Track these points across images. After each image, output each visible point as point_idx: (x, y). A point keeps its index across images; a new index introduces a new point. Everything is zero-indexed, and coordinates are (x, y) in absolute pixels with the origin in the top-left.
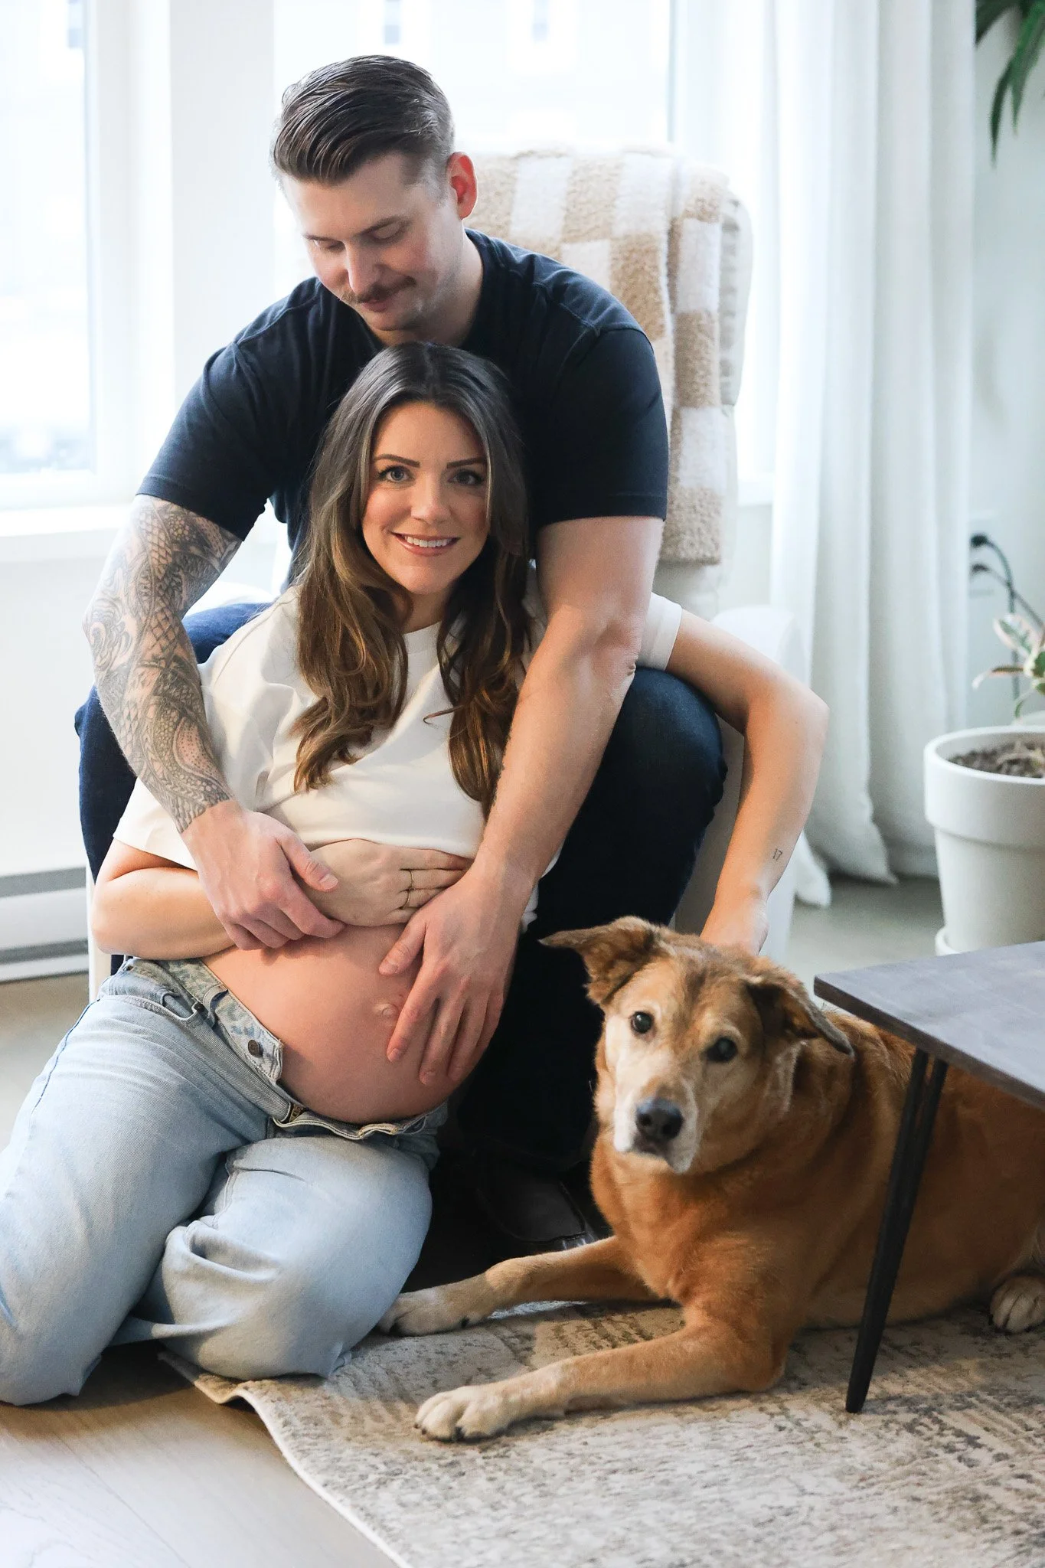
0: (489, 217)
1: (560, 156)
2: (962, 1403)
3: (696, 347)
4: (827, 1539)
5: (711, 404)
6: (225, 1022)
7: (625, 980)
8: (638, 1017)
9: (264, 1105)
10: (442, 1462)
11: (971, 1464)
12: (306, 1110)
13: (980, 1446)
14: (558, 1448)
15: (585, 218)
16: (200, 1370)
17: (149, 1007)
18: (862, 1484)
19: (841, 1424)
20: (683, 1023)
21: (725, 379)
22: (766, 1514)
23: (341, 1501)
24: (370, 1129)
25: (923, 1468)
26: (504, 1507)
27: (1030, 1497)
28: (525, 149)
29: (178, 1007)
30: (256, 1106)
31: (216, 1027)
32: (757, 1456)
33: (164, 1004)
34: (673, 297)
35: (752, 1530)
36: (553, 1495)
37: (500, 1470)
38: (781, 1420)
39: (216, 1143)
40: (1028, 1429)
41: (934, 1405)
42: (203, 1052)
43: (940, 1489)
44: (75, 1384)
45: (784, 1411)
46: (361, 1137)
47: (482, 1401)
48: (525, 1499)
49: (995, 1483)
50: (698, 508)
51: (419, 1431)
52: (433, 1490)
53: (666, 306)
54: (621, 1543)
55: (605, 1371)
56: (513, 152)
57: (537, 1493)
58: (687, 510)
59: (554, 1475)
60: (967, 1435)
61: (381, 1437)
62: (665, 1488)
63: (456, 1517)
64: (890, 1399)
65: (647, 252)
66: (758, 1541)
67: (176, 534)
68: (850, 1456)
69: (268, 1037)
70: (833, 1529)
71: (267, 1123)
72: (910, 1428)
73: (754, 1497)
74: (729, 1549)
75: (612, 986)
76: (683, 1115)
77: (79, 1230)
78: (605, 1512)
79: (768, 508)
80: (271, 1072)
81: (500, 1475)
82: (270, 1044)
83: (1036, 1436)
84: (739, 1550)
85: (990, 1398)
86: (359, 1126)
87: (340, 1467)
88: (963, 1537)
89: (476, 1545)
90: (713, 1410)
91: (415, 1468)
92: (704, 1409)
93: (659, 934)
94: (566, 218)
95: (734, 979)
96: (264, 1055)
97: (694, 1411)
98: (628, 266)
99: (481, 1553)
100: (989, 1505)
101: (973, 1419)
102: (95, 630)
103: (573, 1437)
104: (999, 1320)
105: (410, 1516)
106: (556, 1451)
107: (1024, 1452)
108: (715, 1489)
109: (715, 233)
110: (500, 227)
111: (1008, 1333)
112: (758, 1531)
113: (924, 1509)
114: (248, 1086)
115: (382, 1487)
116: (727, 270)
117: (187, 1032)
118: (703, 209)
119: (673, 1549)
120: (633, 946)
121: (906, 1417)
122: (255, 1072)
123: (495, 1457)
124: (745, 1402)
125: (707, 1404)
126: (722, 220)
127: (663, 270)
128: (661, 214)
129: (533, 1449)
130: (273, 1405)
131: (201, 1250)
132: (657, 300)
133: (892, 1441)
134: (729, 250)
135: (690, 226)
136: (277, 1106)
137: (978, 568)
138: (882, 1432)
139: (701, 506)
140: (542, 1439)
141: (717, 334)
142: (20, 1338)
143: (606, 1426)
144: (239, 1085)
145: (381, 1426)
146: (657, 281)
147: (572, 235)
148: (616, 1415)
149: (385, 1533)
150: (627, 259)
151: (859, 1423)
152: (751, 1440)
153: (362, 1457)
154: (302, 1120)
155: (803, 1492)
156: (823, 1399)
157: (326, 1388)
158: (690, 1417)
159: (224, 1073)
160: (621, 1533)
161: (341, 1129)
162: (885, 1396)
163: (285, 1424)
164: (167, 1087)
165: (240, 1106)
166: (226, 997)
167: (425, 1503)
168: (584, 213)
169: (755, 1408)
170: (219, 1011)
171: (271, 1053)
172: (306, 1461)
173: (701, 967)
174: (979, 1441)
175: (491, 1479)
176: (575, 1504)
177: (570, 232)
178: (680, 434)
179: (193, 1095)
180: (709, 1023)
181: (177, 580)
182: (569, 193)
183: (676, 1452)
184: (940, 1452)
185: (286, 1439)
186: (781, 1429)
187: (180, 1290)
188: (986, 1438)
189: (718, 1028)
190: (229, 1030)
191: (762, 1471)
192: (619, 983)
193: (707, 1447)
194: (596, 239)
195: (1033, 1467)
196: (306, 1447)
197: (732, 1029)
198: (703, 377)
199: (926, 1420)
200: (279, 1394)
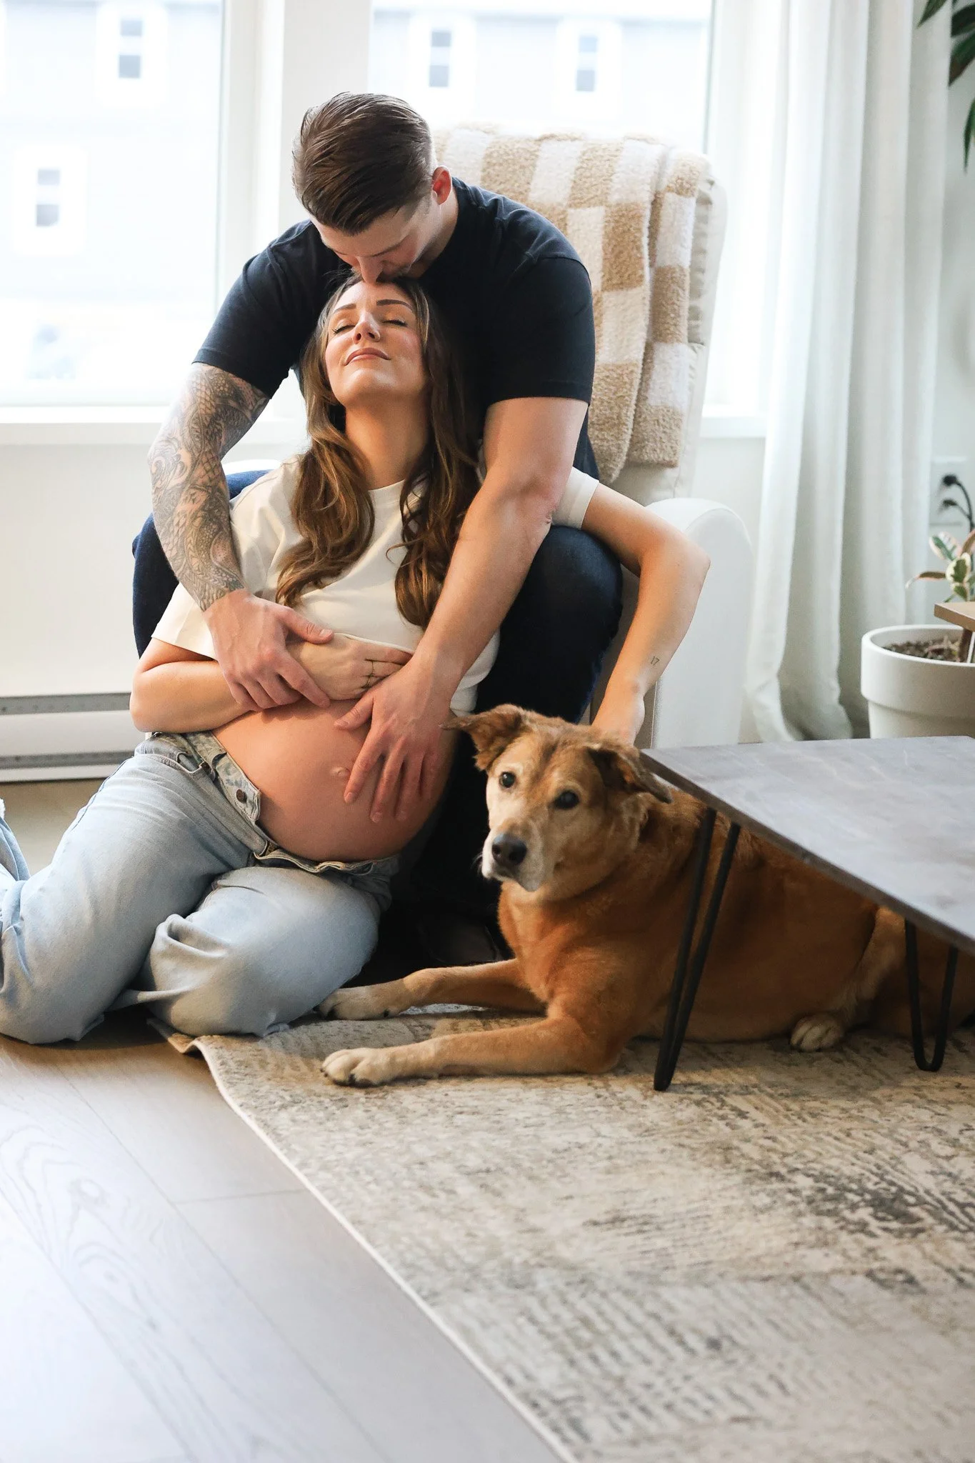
0: (513, 185)
1: (574, 139)
2: (745, 1091)
3: (669, 294)
4: (606, 1163)
5: (678, 341)
6: (222, 776)
7: (501, 751)
8: (505, 775)
9: (246, 841)
10: (335, 1098)
11: (733, 1127)
12: (278, 848)
13: (746, 1118)
14: (425, 1096)
15: (587, 188)
16: (174, 1030)
17: (167, 763)
18: (647, 1134)
19: (646, 1098)
20: (537, 778)
21: (693, 323)
22: (566, 1146)
23: (249, 1116)
24: (326, 864)
25: (698, 1128)
26: (369, 1128)
27: (768, 1150)
28: (548, 133)
29: (187, 763)
30: (241, 842)
31: (216, 781)
32: (574, 1112)
33: (179, 761)
34: (652, 255)
35: (549, 1154)
36: (409, 1124)
37: (376, 1105)
38: (603, 1092)
39: (206, 865)
40: (788, 1110)
41: (724, 1091)
42: (204, 799)
43: (703, 1141)
44: (77, 1032)
45: (607, 1086)
46: (318, 871)
47: (374, 1058)
48: (387, 1125)
49: (747, 1140)
50: (661, 421)
51: (323, 1074)
52: (321, 1114)
53: (646, 261)
54: (449, 1154)
55: (474, 1047)
56: (538, 135)
57: (398, 1121)
58: (653, 423)
59: (415, 1112)
60: (740, 1110)
61: (294, 1080)
62: (495, 1125)
63: (332, 1131)
64: (691, 1084)
65: (633, 217)
66: (550, 1161)
67: (218, 390)
68: (644, 1116)
69: (250, 787)
70: (610, 1158)
71: (249, 857)
72: (698, 1103)
73: (560, 1135)
74: (527, 1164)
75: (492, 755)
76: (528, 846)
77: (88, 918)
78: (442, 1136)
79: (761, 441)
80: (252, 815)
81: (374, 1109)
82: (252, 793)
83: (792, 1115)
84: (534, 1166)
85: (769, 1090)
86: (317, 863)
87: (256, 1096)
88: (707, 1171)
89: (339, 1148)
90: (552, 1082)
91: (312, 1101)
92: (546, 1081)
93: (525, 716)
94: (573, 188)
95: (579, 746)
96: (247, 802)
97: (538, 1081)
98: (617, 227)
99: (341, 1153)
100: (736, 1153)
101: (749, 1102)
102: (157, 462)
103: (438, 1090)
104: (795, 1041)
105: (298, 1128)
106: (422, 1098)
107: (778, 1123)
108: (532, 1129)
109: (690, 206)
110: (521, 193)
111: (801, 1051)
112: (554, 1156)
113: (685, 1153)
114: (237, 826)
115: (283, 1109)
116: (699, 235)
117: (193, 783)
118: (681, 185)
119: (485, 1162)
120: (506, 726)
121: (698, 1096)
122: (242, 816)
123: (375, 1098)
124: (580, 1079)
125: (549, 1078)
126: (696, 194)
127: (646, 232)
128: (648, 188)
129: (407, 1097)
130: (216, 1051)
131: (176, 935)
132: (639, 255)
133: (681, 1110)
134: (702, 220)
135: (670, 198)
136: (257, 843)
137: (949, 503)
138: (676, 1104)
139: (664, 420)
140: (415, 1090)
141: (687, 287)
142: (34, 991)
143: (466, 1086)
144: (229, 825)
145: (297, 1073)
146: (640, 240)
147: (577, 201)
148: (477, 1080)
149: (274, 1136)
150: (617, 222)
151: (660, 1098)
152: (574, 1102)
153: (276, 1091)
154: (275, 855)
155: (598, 1135)
156: (640, 1081)
157: (260, 1044)
158: (533, 1084)
159: (219, 815)
160: (449, 1148)
161: (304, 864)
162: (689, 1082)
163: (222, 1064)
164: (171, 821)
165: (229, 842)
166: (225, 757)
167: (312, 1121)
168: (587, 185)
169: (586, 1082)
170: (218, 769)
171: (251, 799)
172: (231, 1090)
173: (555, 738)
174: (748, 1115)
175: (367, 1111)
176: (423, 1130)
177: (575, 199)
178: (652, 362)
179: (191, 828)
180: (556, 780)
181: (219, 427)
182: (577, 169)
183: (514, 1105)
184: (715, 1120)
185: (220, 1075)
186: (599, 1096)
187: (162, 967)
188: (754, 1113)
189: (561, 785)
190: (225, 783)
191: (573, 1121)
192: (496, 753)
193: (538, 1103)
194: (595, 205)
195: (780, 1132)
196: (235, 1081)
197: (572, 784)
198: (673, 318)
199: (713, 1100)
200: (223, 1044)
